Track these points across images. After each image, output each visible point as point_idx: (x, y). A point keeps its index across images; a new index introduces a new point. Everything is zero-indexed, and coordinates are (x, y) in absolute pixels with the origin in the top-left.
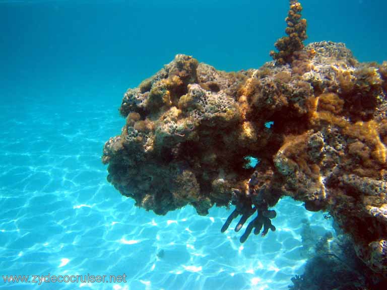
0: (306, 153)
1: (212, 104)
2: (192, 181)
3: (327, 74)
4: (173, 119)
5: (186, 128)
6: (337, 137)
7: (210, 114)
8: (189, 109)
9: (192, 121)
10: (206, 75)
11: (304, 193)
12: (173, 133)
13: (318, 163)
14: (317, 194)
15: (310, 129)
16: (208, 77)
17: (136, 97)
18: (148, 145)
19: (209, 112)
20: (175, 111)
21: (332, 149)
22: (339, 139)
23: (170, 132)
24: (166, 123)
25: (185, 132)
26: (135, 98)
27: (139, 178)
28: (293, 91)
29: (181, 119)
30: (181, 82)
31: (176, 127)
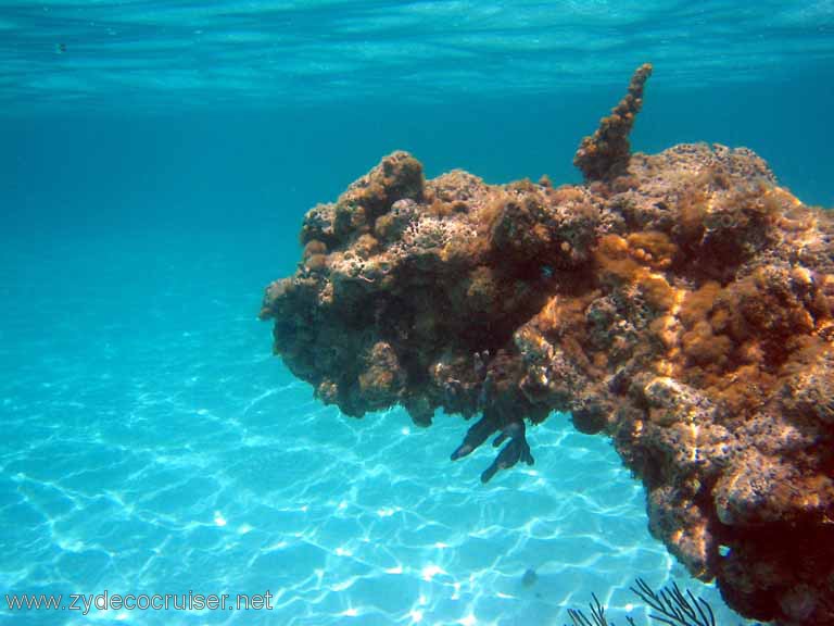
0: (583, 330)
1: (425, 233)
2: (385, 359)
3: (662, 199)
4: (359, 253)
5: (377, 269)
6: (639, 306)
7: (420, 249)
8: (389, 239)
9: (389, 258)
10: (455, 189)
11: (566, 398)
12: (356, 275)
13: (605, 350)
14: (588, 401)
15: (594, 289)
16: (459, 193)
17: (323, 216)
18: (326, 295)
19: (419, 246)
20: (367, 241)
21: (631, 327)
22: (642, 311)
23: (350, 272)
24: (347, 258)
25: (374, 274)
26: (320, 218)
27: (316, 349)
28: (563, 220)
29: (375, 254)
30: (385, 196)
31: (363, 266)
